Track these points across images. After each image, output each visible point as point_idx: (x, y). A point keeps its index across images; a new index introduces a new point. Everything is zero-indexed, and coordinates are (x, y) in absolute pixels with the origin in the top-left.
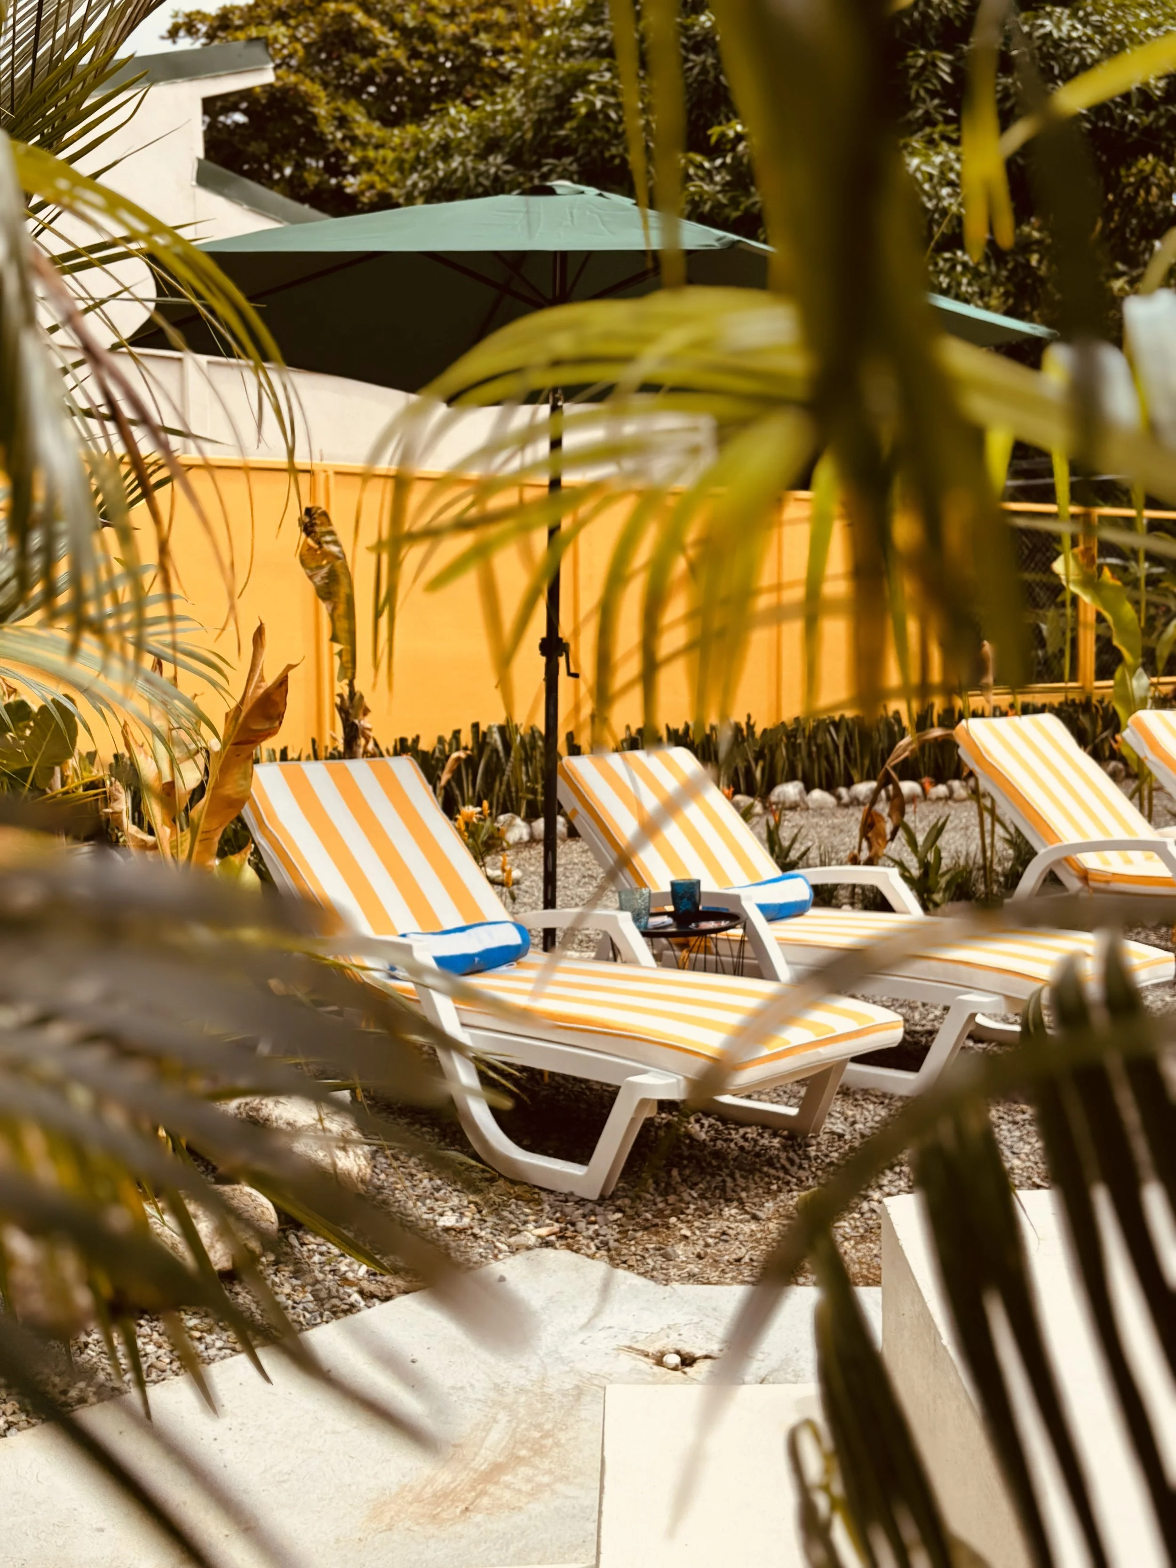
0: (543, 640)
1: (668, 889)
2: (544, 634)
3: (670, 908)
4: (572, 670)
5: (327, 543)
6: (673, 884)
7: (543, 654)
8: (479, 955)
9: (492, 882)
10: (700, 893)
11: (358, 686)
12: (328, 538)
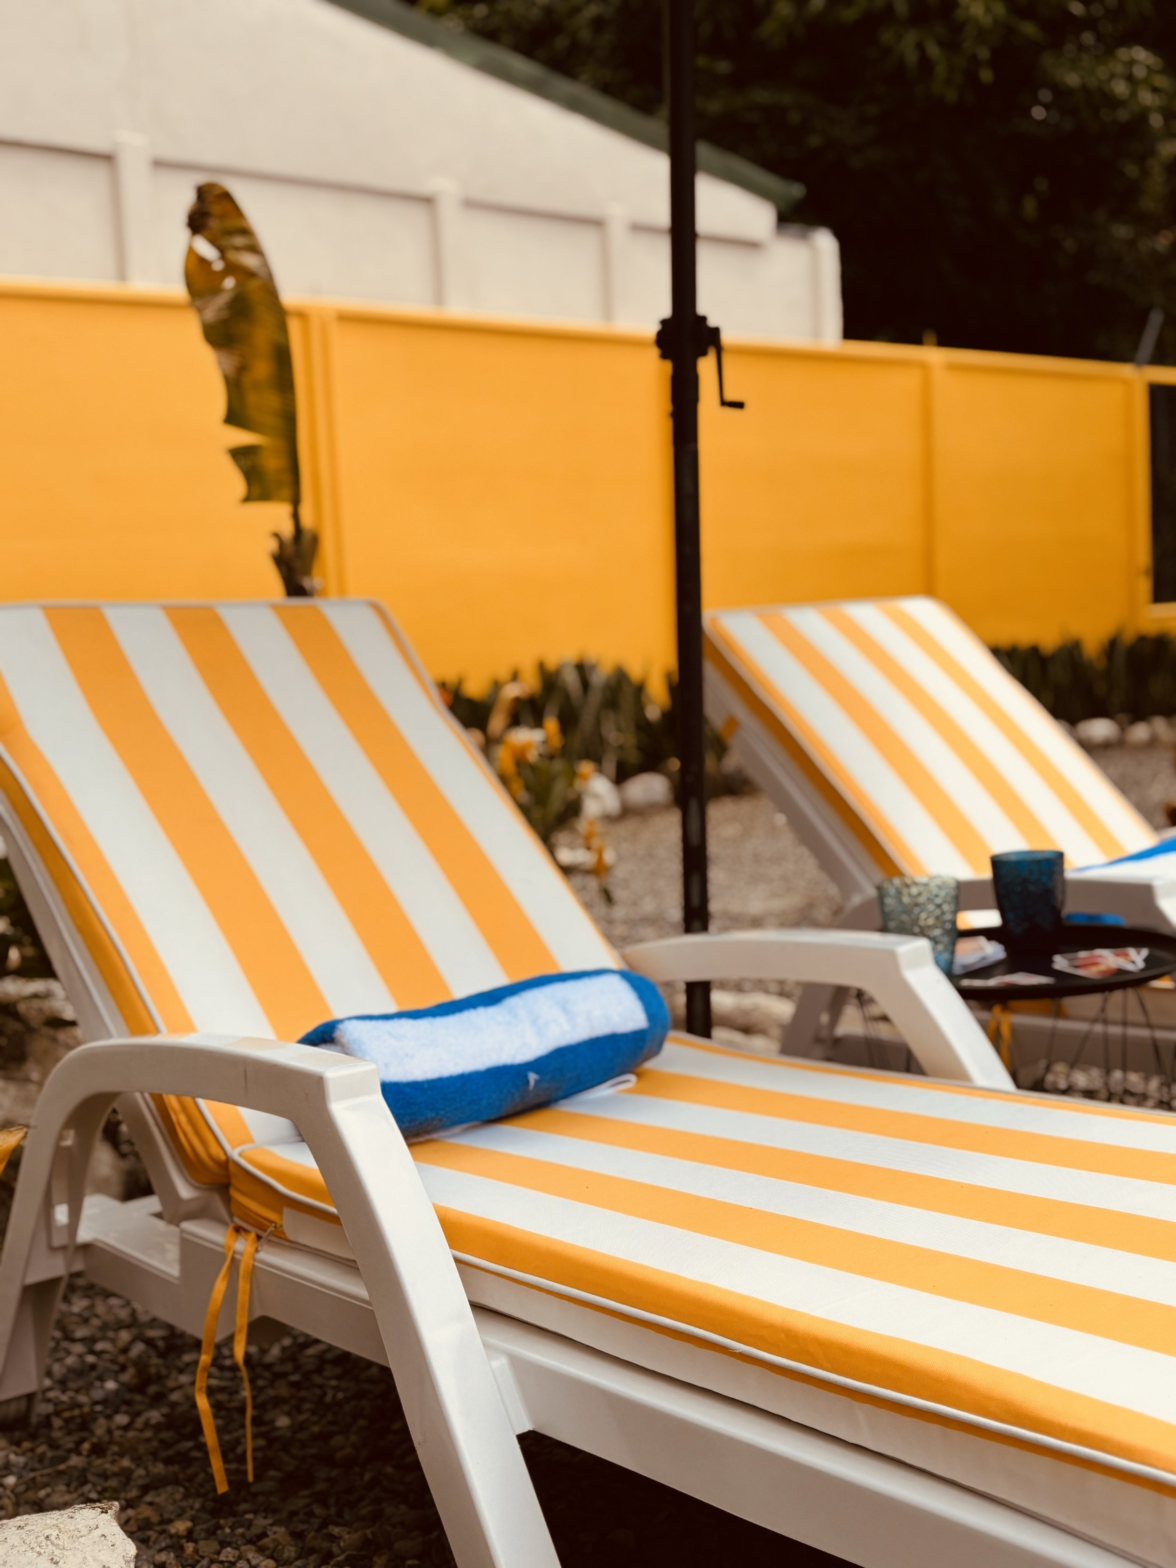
0: (664, 323)
1: (986, 874)
2: (666, 311)
3: (991, 918)
4: (730, 396)
5: (237, 249)
6: (997, 863)
7: (664, 356)
8: (537, 1065)
9: (567, 871)
10: (1064, 882)
11: (307, 519)
12: (239, 241)
